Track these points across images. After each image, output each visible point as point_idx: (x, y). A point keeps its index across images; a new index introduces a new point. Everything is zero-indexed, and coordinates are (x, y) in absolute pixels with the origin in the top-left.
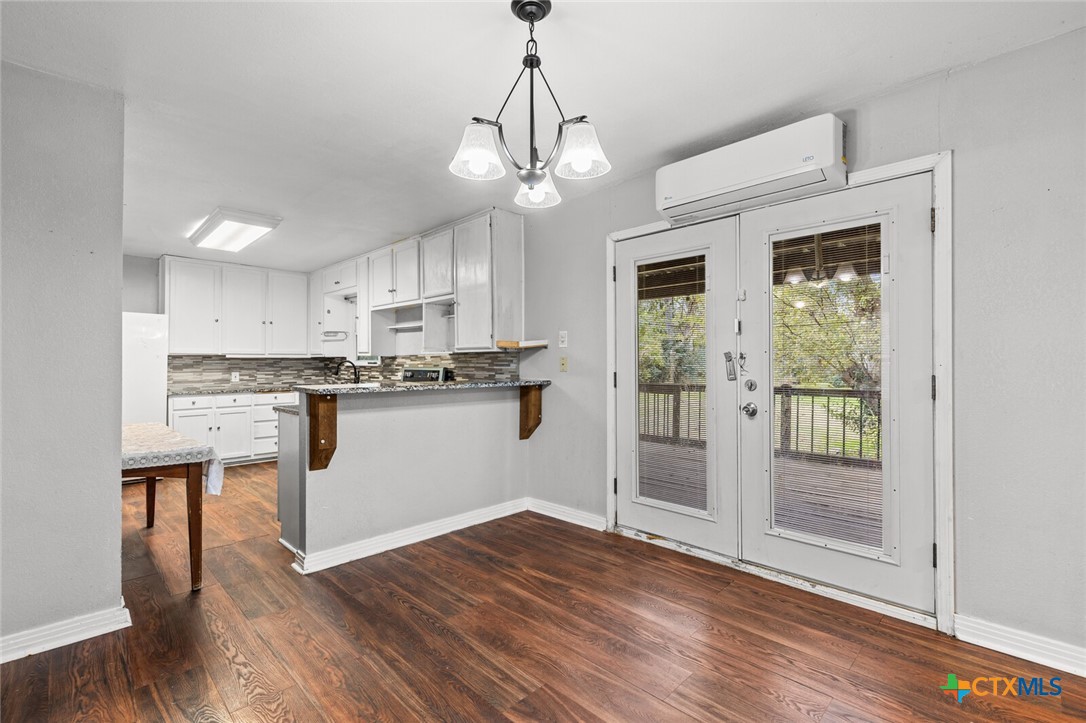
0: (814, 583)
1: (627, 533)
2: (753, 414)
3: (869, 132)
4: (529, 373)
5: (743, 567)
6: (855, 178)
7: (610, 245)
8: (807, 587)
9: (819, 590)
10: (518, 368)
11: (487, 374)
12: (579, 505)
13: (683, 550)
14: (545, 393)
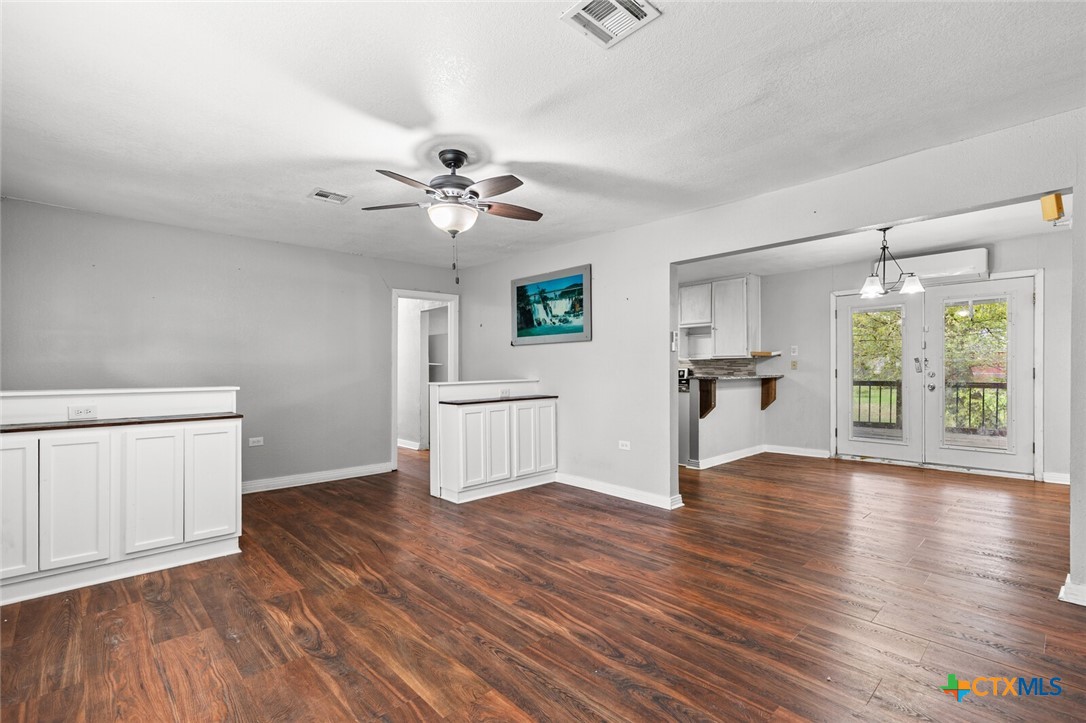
0: (969, 468)
1: (844, 458)
2: (933, 388)
3: (1002, 253)
4: (764, 370)
5: (926, 466)
6: (993, 276)
7: (833, 298)
8: (965, 471)
9: (972, 471)
10: (755, 368)
11: (726, 372)
12: (807, 446)
13: (886, 462)
14: (778, 382)
